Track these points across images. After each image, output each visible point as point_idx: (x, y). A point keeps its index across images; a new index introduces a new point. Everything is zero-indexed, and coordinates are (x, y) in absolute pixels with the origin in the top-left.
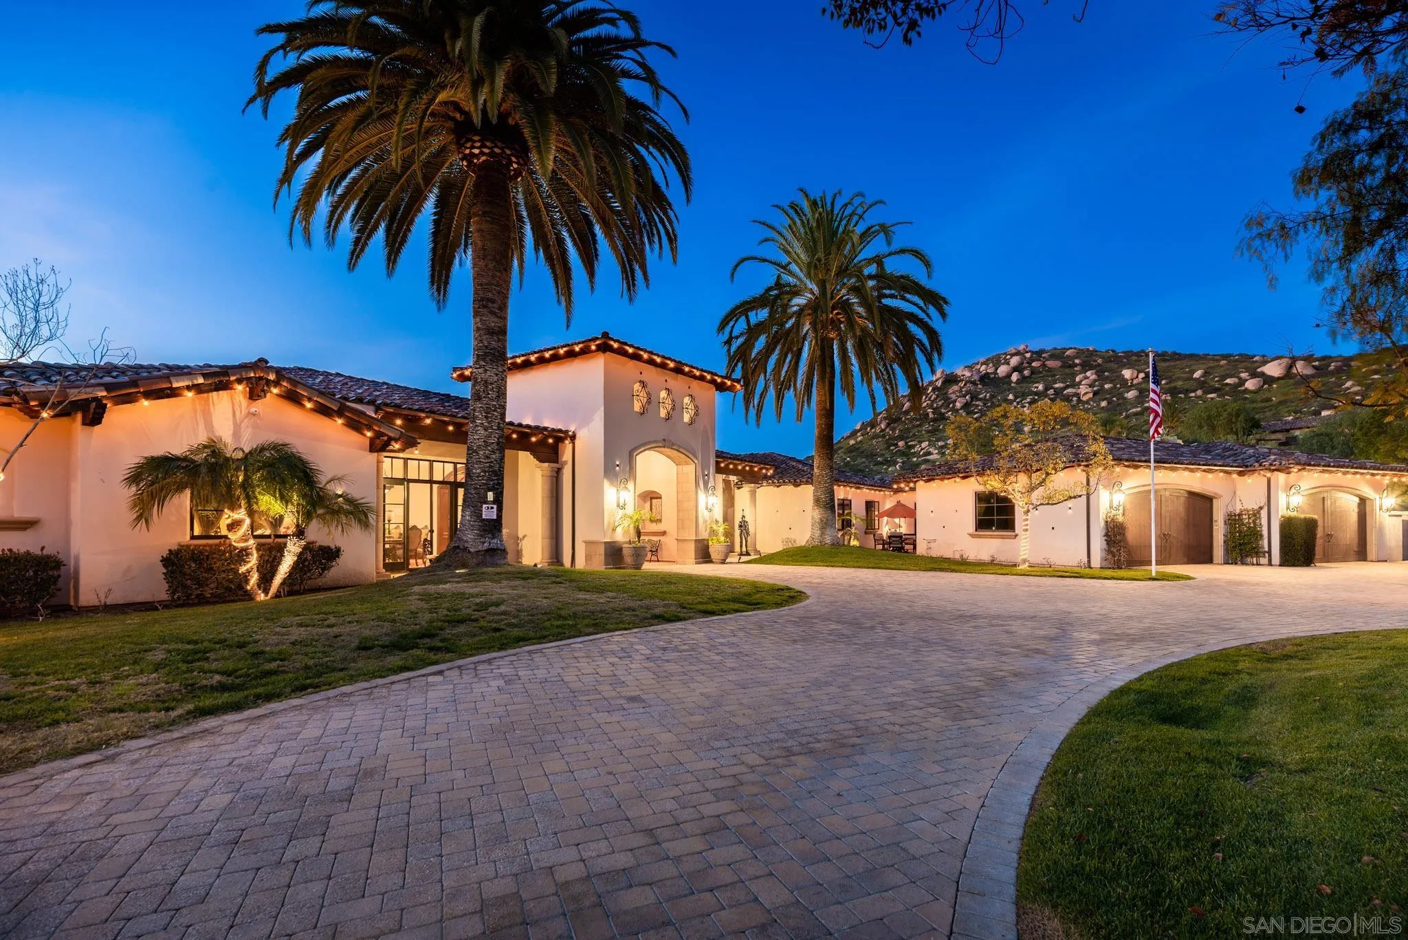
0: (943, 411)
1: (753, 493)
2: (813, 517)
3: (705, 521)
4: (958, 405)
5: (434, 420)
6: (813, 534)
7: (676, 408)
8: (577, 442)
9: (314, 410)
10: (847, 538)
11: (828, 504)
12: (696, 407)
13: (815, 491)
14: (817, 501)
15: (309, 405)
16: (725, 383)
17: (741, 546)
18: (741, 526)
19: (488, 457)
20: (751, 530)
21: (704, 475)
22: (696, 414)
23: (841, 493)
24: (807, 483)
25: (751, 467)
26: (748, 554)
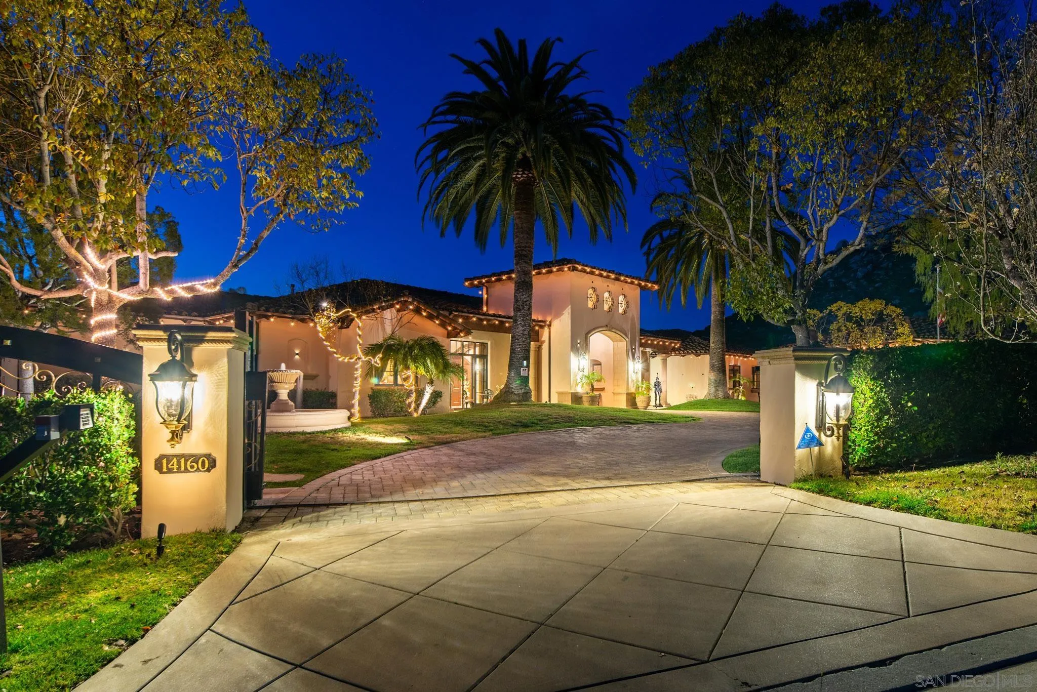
0: (844, 280)
1: (665, 362)
2: (709, 379)
3: (633, 381)
4: (860, 274)
5: (478, 318)
6: (709, 390)
7: (615, 303)
8: (552, 328)
9: (426, 317)
10: (736, 395)
11: (720, 368)
12: (627, 302)
13: (711, 358)
14: (712, 367)
15: (424, 314)
16: (647, 285)
17: (656, 400)
18: (655, 385)
19: (524, 342)
20: (663, 389)
21: (632, 349)
22: (628, 307)
23: (732, 360)
24: (705, 353)
25: (664, 342)
26: (661, 406)
